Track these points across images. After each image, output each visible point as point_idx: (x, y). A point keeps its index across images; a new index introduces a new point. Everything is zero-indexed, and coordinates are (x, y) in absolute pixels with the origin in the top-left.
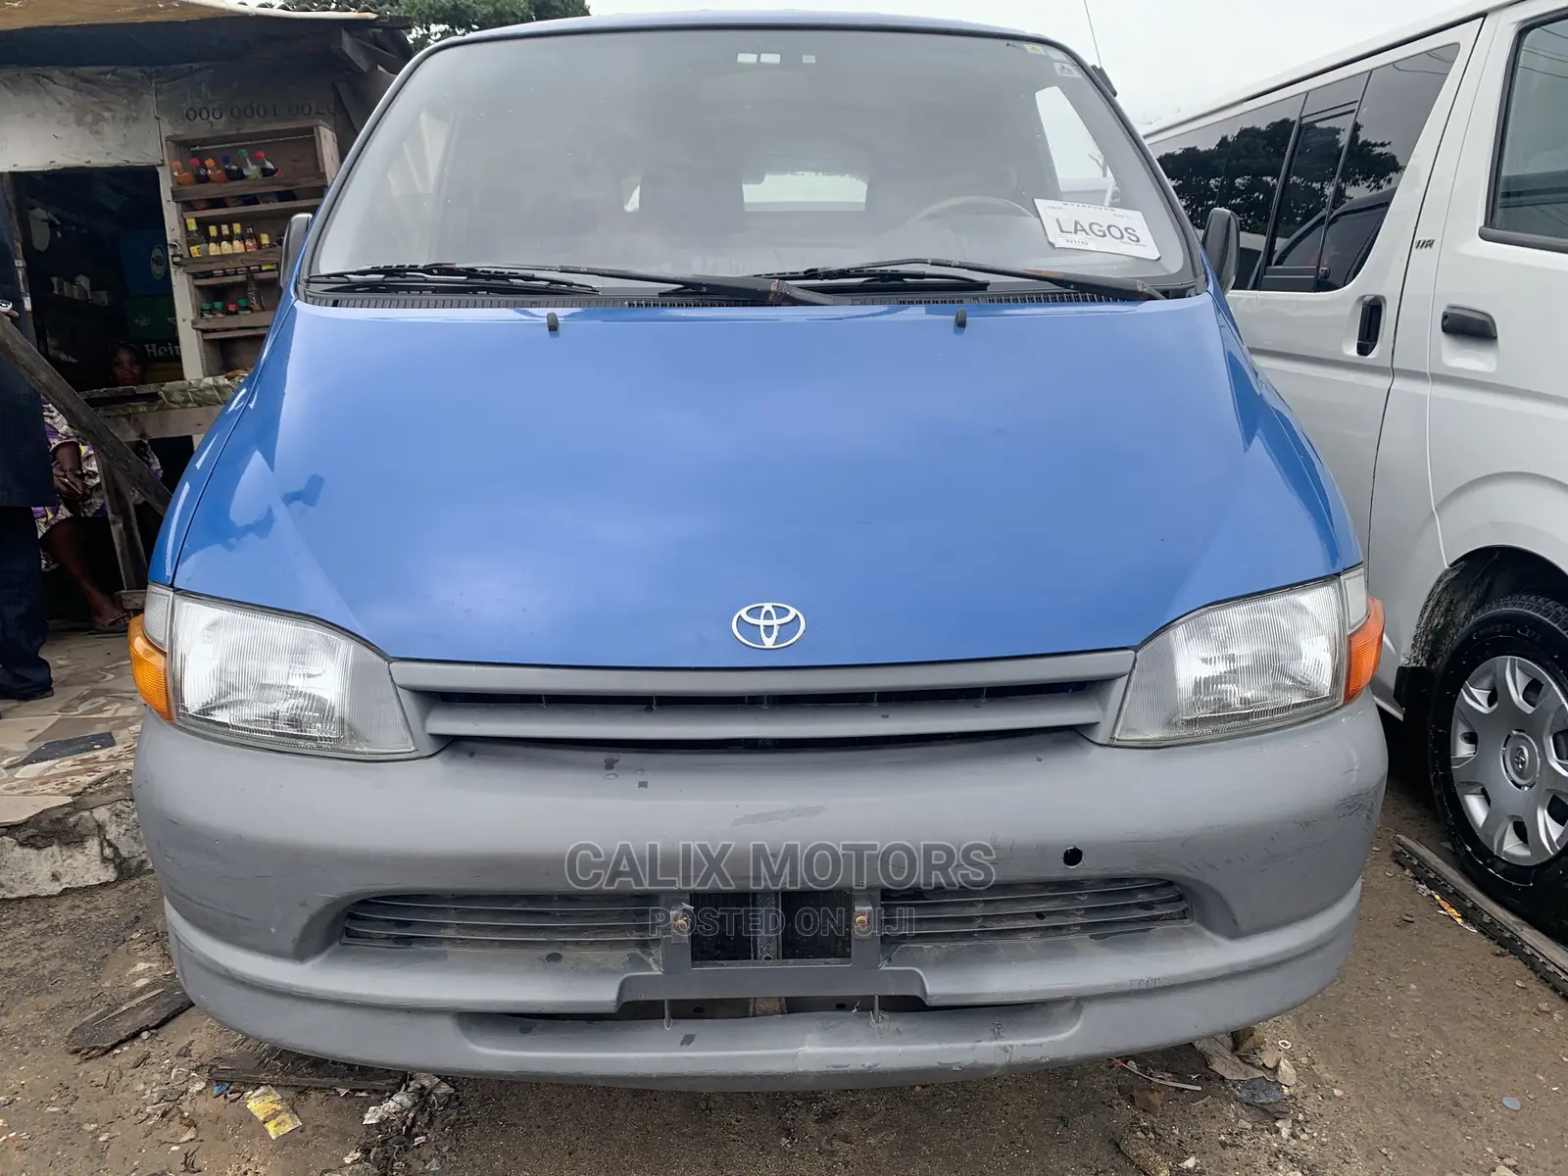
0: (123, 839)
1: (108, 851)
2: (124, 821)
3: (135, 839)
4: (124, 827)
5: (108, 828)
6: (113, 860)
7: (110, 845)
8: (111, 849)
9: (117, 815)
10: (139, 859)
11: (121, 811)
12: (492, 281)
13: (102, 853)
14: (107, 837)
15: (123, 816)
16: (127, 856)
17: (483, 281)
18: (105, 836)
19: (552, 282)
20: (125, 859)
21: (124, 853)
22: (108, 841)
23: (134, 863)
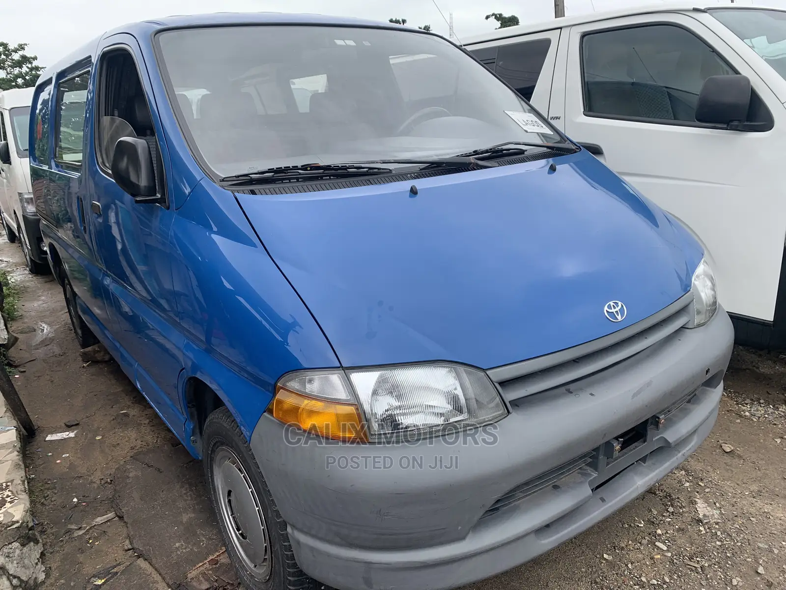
0: (18, 570)
1: (15, 582)
2: (13, 558)
3: (24, 567)
4: (15, 562)
5: (7, 567)
6: (20, 586)
7: (15, 577)
8: (16, 579)
9: (8, 557)
10: (33, 578)
11: (8, 553)
12: (339, 171)
13: (11, 584)
14: (10, 573)
15: (11, 555)
16: (27, 580)
17: (333, 171)
18: (9, 573)
19: (370, 168)
20: (27, 582)
21: (24, 578)
22: (11, 575)
23: (31, 582)
